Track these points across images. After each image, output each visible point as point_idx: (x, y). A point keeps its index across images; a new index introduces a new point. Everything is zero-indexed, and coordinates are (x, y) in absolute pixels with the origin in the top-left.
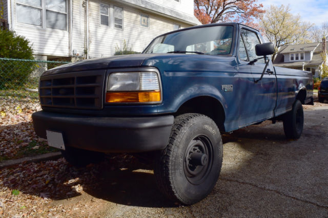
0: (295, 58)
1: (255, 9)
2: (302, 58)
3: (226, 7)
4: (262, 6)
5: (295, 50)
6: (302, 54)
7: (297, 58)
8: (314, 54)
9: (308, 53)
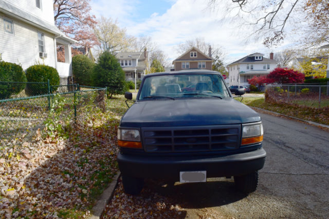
0: (124, 64)
1: (88, 19)
2: (130, 64)
3: (60, 13)
4: (95, 18)
5: (124, 58)
6: (130, 61)
7: (126, 64)
8: (139, 61)
9: (134, 60)
